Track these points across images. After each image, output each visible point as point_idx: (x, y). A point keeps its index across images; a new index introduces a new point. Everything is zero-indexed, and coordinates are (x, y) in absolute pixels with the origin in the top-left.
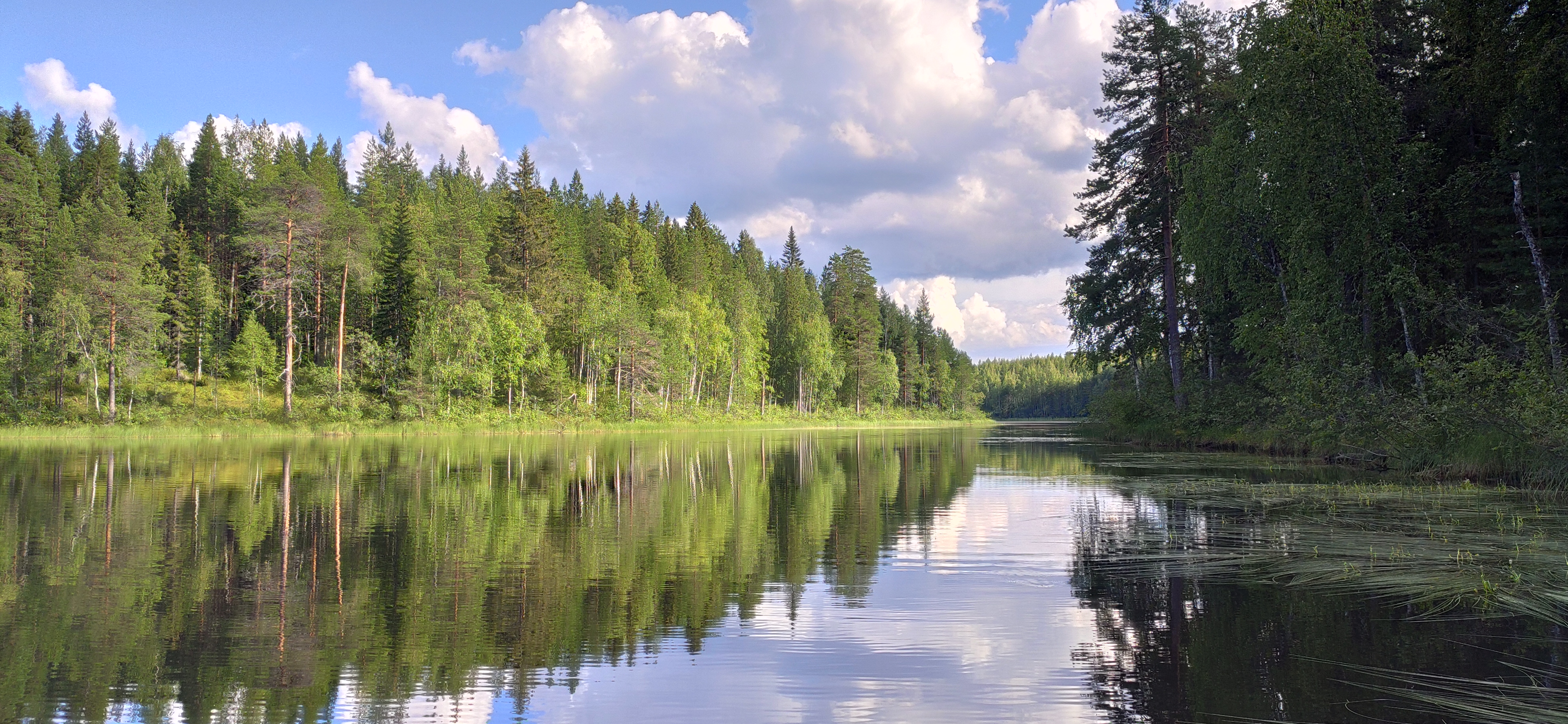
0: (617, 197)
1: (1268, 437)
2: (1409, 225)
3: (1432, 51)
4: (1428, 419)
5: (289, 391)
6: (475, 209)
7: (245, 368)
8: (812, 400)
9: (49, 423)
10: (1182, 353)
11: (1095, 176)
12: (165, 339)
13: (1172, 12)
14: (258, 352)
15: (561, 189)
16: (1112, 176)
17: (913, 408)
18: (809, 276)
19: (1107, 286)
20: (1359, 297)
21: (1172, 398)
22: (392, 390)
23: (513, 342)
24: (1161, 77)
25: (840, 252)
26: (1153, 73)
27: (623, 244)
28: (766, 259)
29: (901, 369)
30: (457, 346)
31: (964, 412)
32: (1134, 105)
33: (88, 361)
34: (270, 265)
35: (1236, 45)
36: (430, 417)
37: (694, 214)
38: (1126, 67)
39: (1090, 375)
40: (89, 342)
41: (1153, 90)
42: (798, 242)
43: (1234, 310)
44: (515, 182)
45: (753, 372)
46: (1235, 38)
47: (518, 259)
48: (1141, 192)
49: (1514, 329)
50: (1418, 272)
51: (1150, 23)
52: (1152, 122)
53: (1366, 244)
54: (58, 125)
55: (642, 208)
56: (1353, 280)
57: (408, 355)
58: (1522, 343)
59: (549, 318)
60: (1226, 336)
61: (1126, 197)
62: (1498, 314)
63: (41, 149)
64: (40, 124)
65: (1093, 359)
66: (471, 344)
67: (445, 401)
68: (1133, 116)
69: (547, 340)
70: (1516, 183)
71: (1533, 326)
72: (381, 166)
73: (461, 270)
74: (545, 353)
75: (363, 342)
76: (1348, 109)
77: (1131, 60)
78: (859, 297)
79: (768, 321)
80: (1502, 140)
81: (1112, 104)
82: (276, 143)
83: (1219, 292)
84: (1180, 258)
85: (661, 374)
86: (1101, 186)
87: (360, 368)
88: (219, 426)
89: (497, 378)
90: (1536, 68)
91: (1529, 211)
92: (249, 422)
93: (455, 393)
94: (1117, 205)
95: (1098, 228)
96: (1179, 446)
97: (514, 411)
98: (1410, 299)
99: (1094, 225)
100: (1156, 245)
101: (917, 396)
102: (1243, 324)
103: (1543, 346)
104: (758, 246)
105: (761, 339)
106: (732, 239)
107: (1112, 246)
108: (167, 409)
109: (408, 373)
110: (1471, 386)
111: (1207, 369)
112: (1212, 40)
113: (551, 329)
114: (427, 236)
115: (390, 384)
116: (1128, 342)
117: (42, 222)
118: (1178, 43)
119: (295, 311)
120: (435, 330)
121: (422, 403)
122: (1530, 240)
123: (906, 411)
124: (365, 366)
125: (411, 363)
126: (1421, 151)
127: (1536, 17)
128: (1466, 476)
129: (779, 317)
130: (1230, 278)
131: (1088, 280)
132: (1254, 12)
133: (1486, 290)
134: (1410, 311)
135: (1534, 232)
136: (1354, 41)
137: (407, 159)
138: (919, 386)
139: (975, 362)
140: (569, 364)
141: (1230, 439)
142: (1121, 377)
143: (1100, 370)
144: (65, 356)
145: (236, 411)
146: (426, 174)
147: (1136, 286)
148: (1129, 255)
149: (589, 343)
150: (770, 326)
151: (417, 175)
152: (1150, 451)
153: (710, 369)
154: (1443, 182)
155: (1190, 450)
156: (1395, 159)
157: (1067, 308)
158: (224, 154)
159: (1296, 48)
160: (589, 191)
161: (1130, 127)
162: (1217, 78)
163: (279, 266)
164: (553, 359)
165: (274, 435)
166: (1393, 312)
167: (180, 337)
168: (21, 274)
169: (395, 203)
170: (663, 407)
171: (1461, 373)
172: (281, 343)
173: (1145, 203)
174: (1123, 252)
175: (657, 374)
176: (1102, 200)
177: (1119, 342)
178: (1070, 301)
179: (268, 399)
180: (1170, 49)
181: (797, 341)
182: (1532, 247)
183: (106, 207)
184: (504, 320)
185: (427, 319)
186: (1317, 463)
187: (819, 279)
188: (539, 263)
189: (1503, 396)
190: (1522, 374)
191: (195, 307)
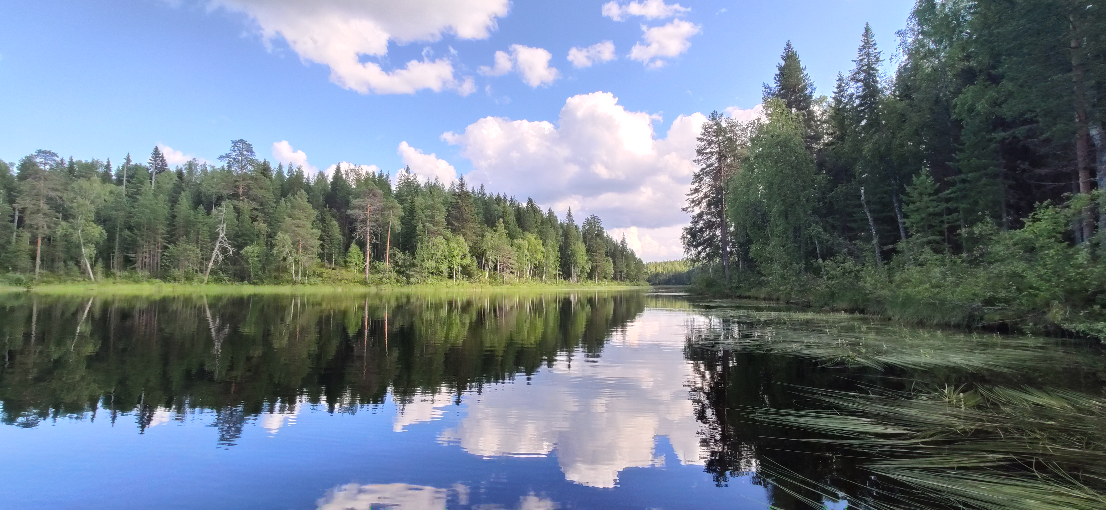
0: (498, 195)
1: (763, 292)
2: (819, 208)
3: (828, 138)
4: (827, 287)
5: (367, 272)
6: (441, 200)
7: (351, 262)
8: (578, 278)
9: (276, 284)
10: (729, 259)
11: (694, 187)
12: (320, 250)
13: (724, 121)
14: (356, 257)
15: (476, 191)
16: (700, 186)
17: (619, 281)
18: (577, 228)
19: (698, 232)
20: (799, 237)
21: (725, 277)
22: (407, 272)
23: (455, 253)
24: (719, 147)
25: (589, 217)
26: (716, 145)
27: (500, 214)
28: (559, 220)
29: (615, 265)
30: (433, 254)
31: (640, 283)
32: (709, 158)
33: (290, 259)
34: (361, 222)
35: (749, 135)
36: (423, 283)
37: (530, 201)
38: (706, 143)
39: (691, 268)
40: (291, 252)
41: (716, 152)
42: (572, 213)
43: (750, 242)
44: (458, 189)
45: (553, 266)
46: (749, 132)
47: (458, 219)
48: (712, 193)
49: (862, 250)
50: (823, 227)
51: (715, 125)
52: (716, 165)
53: (802, 216)
54: (281, 167)
55: (509, 199)
56: (797, 230)
57: (414, 258)
58: (865, 256)
59: (470, 243)
60: (747, 252)
61: (706, 196)
62: (855, 244)
63: (274, 176)
64: (274, 167)
65: (693, 261)
66: (439, 254)
67: (428, 276)
68: (708, 163)
69: (470, 252)
70: (862, 191)
71: (869, 249)
72: (405, 182)
73: (436, 224)
74: (468, 257)
75: (396, 253)
76: (793, 162)
77: (708, 140)
78: (597, 235)
79: (560, 245)
80: (857, 174)
81: (700, 157)
82: (364, 174)
83: (744, 234)
84: (728, 220)
85: (516, 266)
86: (696, 191)
87: (396, 264)
88: (341, 285)
89: (449, 267)
90: (870, 145)
91: (868, 203)
92: (352, 284)
93: (432, 273)
94: (702, 198)
95: (695, 207)
96: (727, 297)
97: (456, 281)
98: (820, 238)
99: (693, 207)
100: (718, 215)
101: (621, 276)
102: (754, 248)
103: (874, 257)
104: (555, 214)
105: (557, 252)
106: (545, 212)
107: (700, 215)
108: (321, 279)
109: (414, 265)
110: (844, 273)
111: (739, 266)
112: (739, 133)
113: (471, 247)
114: (422, 210)
115: (407, 270)
116: (707, 255)
117: (274, 205)
118: (726, 133)
119: (370, 240)
120: (425, 248)
121: (419, 277)
122: (868, 214)
123: (616, 282)
124: (397, 262)
125: (415, 261)
126: (823, 178)
127: (870, 124)
128: (843, 310)
129: (564, 243)
130: (748, 229)
131: (691, 229)
132: (756, 122)
133: (850, 234)
134: (819, 243)
135: (870, 211)
136: (796, 134)
137: (415, 179)
138: (621, 272)
139: (645, 263)
140: (478, 262)
141: (748, 294)
142: (704, 269)
143: (696, 266)
144: (281, 258)
145: (347, 280)
146: (422, 185)
147: (711, 232)
148: (708, 219)
149: (486, 253)
150: (561, 247)
151: (418, 186)
152: (716, 299)
153: (536, 264)
154: (833, 191)
155: (732, 298)
156: (813, 181)
157: (682, 240)
158: (344, 178)
159: (772, 136)
160: (487, 192)
161: (707, 167)
162: (742, 148)
163: (364, 221)
164: (472, 260)
165: (361, 290)
166: (813, 243)
167: (326, 251)
168: (265, 225)
169: (410, 197)
170: (516, 280)
171: (840, 268)
172: (364, 253)
173: (713, 198)
174: (705, 218)
175: (513, 266)
176: (697, 196)
177: (703, 254)
178: (684, 238)
179: (359, 275)
180: (723, 136)
181: (572, 253)
182: (869, 217)
183: (299, 199)
184: (453, 244)
185: (422, 244)
186: (782, 304)
187: (581, 229)
188: (466, 220)
189: (857, 277)
190: (865, 269)
191: (331, 238)
